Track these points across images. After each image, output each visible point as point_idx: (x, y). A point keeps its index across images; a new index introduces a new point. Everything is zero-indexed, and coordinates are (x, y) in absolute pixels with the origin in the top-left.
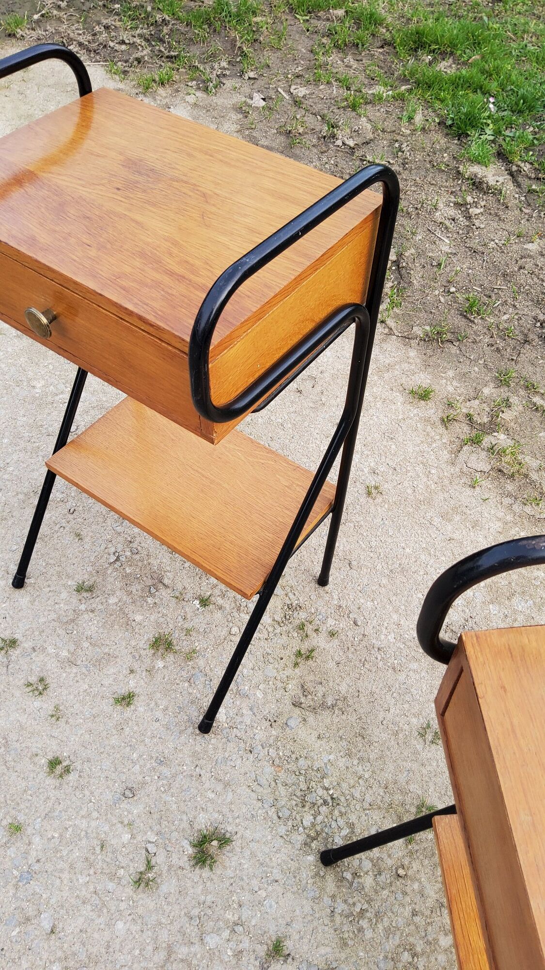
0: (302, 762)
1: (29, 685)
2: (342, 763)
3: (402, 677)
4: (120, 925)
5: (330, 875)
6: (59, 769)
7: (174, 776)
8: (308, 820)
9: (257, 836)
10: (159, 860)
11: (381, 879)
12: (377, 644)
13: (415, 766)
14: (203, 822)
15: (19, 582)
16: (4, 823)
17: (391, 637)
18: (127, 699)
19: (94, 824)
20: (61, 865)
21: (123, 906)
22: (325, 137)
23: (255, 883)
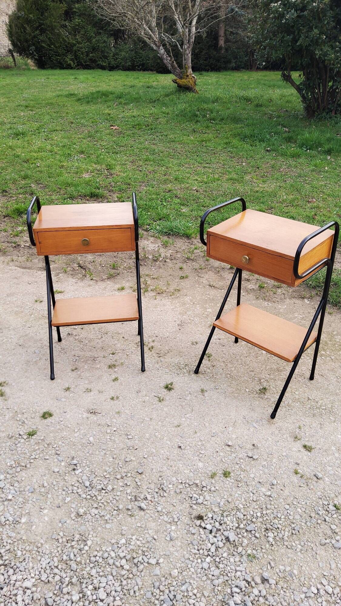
0: (172, 364)
1: (85, 392)
2: (181, 359)
3: (178, 339)
4: (165, 409)
5: (200, 375)
6: (115, 398)
7: (146, 383)
8: (185, 371)
9: (177, 379)
10: (160, 395)
11: (210, 369)
12: (166, 337)
13: (197, 350)
14: (163, 384)
15: (52, 378)
16: (114, 413)
17: (168, 334)
18: (116, 379)
19: (137, 401)
20: (138, 411)
21: (161, 407)
22: (15, 247)
23: (186, 385)
